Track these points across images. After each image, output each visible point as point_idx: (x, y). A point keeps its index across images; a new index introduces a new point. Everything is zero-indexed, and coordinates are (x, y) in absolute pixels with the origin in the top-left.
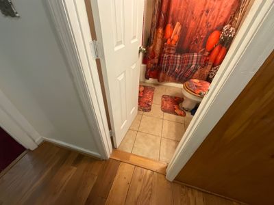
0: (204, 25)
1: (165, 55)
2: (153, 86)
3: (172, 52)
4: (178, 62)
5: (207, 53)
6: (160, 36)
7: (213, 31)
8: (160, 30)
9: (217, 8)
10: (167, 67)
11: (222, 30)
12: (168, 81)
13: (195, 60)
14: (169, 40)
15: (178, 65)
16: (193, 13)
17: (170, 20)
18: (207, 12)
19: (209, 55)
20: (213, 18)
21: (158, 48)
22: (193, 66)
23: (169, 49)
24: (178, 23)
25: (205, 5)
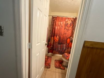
0: (65, 37)
1: (55, 45)
2: (51, 56)
3: (57, 44)
4: (59, 47)
5: (68, 45)
6: (53, 39)
7: (68, 38)
8: (53, 38)
9: (68, 33)
10: (56, 49)
11: (70, 38)
12: (57, 54)
13: (65, 47)
14: (55, 40)
15: (59, 48)
16: (61, 34)
17: (55, 35)
18: (65, 34)
19: (69, 45)
20: (67, 35)
21: (52, 43)
22: (64, 48)
23: (56, 43)
24: (58, 36)
25: (64, 32)
